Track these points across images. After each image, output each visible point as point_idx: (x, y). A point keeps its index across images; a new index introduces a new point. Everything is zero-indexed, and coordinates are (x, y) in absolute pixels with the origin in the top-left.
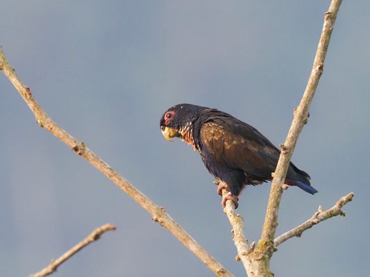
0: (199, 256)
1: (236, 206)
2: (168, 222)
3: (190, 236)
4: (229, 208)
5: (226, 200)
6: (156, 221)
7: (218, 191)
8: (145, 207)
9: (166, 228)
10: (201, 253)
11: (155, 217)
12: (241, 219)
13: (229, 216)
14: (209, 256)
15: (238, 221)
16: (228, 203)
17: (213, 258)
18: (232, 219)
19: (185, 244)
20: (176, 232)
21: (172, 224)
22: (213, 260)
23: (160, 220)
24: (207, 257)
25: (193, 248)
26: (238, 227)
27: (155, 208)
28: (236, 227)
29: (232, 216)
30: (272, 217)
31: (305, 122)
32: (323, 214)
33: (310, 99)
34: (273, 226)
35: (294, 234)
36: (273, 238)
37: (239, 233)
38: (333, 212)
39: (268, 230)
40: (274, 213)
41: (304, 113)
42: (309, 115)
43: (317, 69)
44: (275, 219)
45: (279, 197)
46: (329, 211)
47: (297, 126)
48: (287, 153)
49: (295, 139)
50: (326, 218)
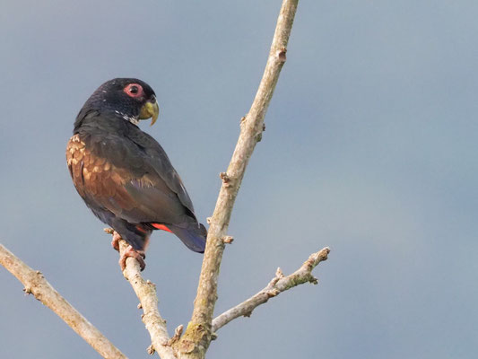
0: (96, 347)
1: (142, 267)
2: (48, 294)
3: (82, 316)
4: (131, 271)
5: (127, 256)
6: (30, 292)
7: (112, 243)
8: (12, 271)
9: (45, 303)
10: (100, 343)
11: (27, 287)
12: (153, 287)
13: (133, 283)
14: (113, 348)
15: (147, 292)
16: (130, 261)
17: (117, 350)
18: (138, 289)
19: (74, 328)
20: (60, 310)
21: (54, 298)
22: (117, 354)
23: (35, 291)
24: (109, 349)
25: (88, 334)
26: (149, 301)
27: (28, 272)
28: (146, 301)
29: (139, 283)
30: (209, 287)
31: (259, 139)
32: (284, 280)
33: (266, 102)
34: (211, 300)
35: (240, 311)
36: (211, 319)
37: (152, 309)
38: (300, 278)
39: (203, 307)
40: (212, 281)
41: (256, 125)
42: (264, 128)
43: (277, 55)
44: (213, 289)
45: (219, 255)
46: (292, 275)
47: (245, 145)
48: (230, 186)
49: (243, 164)
50: (287, 287)
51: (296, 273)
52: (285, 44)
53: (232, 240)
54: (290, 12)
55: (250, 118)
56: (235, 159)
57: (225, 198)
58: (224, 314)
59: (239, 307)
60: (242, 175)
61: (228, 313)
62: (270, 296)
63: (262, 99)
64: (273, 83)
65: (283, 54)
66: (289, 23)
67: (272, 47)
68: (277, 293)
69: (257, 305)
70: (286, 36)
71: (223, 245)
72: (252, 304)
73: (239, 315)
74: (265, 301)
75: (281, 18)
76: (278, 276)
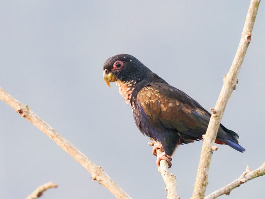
1: (170, 165)
2: (106, 179)
3: (126, 194)
5: (160, 160)
6: (95, 179)
7: (152, 151)
9: (104, 186)
11: (94, 176)
12: (174, 177)
13: (162, 175)
15: (170, 180)
16: (162, 162)
18: (166, 178)
20: (113, 190)
23: (98, 178)
26: (171, 185)
27: (94, 167)
28: (169, 185)
29: (166, 175)
30: (203, 176)
31: (234, 88)
32: (250, 173)
33: (238, 67)
34: (204, 185)
35: (223, 192)
36: (204, 196)
37: (172, 190)
38: (260, 172)
39: (200, 188)
40: (205, 173)
41: (233, 80)
42: (237, 82)
43: (246, 38)
44: (205, 178)
45: (210, 157)
46: (255, 170)
47: (226, 91)
48: (216, 116)
49: (225, 103)
50: (252, 178)
51: (258, 169)
52: (251, 31)
53: (217, 149)
54: (254, 12)
55: (229, 76)
56: (220, 100)
57: (214, 123)
58: (213, 193)
59: (222, 189)
60: (224, 110)
61: (215, 192)
62: (242, 183)
63: (236, 65)
64: (243, 55)
65: (249, 37)
66: (253, 19)
67: (243, 33)
68: (246, 181)
69: (234, 188)
70: (251, 27)
71: (212, 151)
72: (231, 187)
73: (222, 194)
74: (238, 186)
75: (248, 16)
76: (247, 170)
